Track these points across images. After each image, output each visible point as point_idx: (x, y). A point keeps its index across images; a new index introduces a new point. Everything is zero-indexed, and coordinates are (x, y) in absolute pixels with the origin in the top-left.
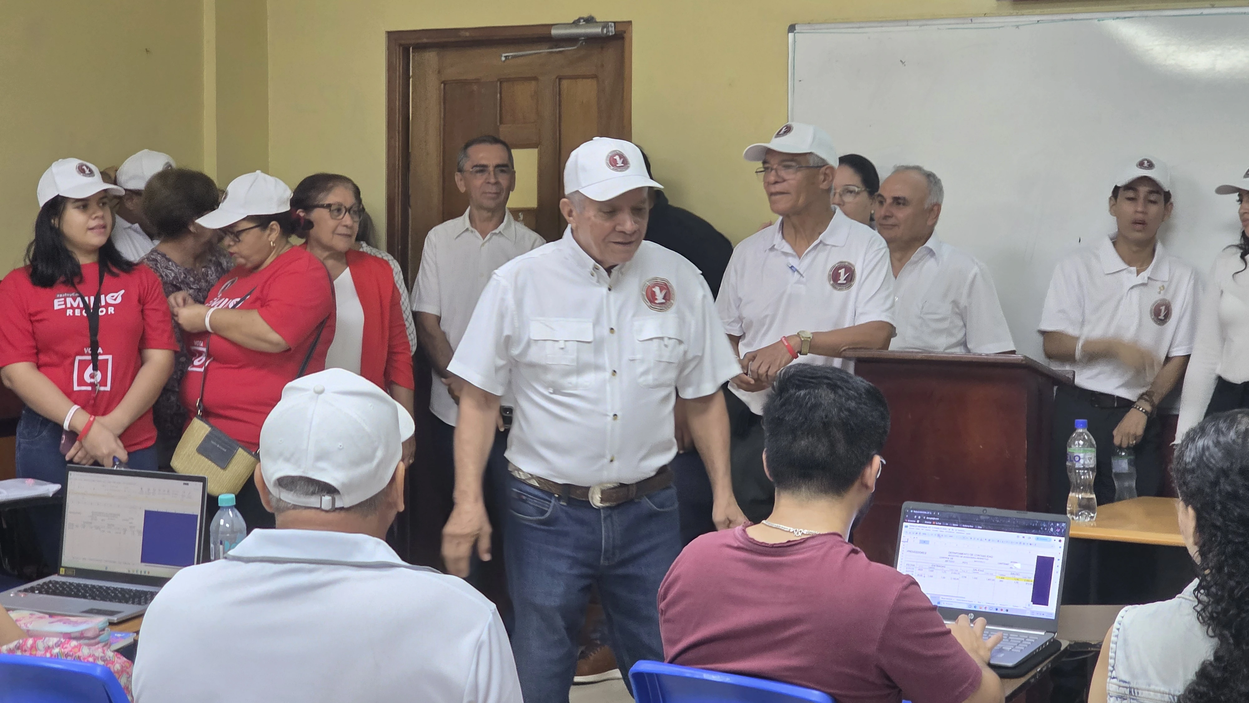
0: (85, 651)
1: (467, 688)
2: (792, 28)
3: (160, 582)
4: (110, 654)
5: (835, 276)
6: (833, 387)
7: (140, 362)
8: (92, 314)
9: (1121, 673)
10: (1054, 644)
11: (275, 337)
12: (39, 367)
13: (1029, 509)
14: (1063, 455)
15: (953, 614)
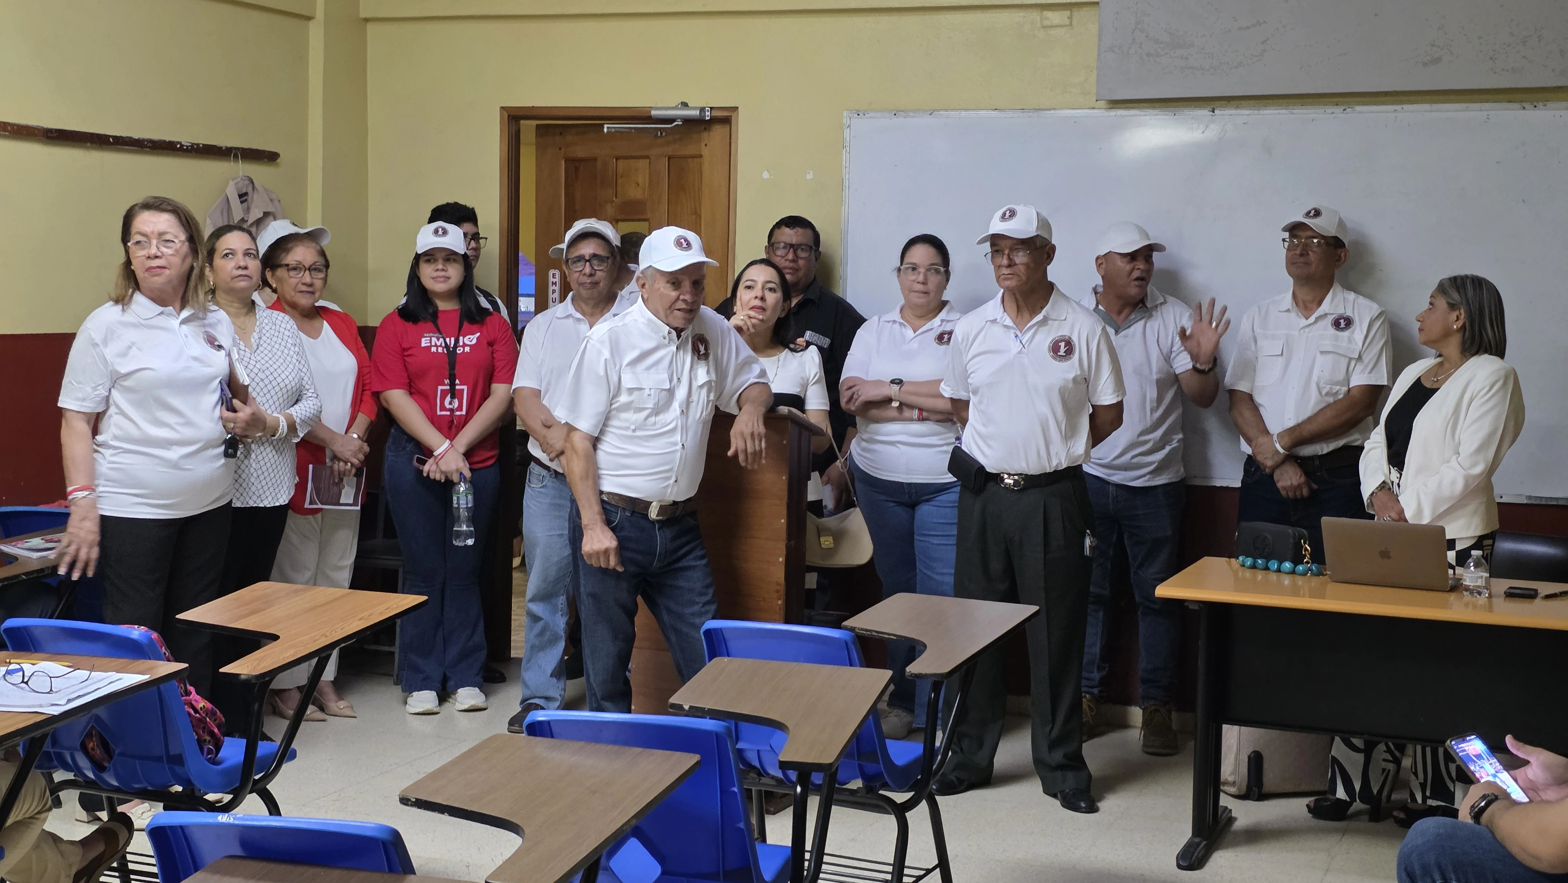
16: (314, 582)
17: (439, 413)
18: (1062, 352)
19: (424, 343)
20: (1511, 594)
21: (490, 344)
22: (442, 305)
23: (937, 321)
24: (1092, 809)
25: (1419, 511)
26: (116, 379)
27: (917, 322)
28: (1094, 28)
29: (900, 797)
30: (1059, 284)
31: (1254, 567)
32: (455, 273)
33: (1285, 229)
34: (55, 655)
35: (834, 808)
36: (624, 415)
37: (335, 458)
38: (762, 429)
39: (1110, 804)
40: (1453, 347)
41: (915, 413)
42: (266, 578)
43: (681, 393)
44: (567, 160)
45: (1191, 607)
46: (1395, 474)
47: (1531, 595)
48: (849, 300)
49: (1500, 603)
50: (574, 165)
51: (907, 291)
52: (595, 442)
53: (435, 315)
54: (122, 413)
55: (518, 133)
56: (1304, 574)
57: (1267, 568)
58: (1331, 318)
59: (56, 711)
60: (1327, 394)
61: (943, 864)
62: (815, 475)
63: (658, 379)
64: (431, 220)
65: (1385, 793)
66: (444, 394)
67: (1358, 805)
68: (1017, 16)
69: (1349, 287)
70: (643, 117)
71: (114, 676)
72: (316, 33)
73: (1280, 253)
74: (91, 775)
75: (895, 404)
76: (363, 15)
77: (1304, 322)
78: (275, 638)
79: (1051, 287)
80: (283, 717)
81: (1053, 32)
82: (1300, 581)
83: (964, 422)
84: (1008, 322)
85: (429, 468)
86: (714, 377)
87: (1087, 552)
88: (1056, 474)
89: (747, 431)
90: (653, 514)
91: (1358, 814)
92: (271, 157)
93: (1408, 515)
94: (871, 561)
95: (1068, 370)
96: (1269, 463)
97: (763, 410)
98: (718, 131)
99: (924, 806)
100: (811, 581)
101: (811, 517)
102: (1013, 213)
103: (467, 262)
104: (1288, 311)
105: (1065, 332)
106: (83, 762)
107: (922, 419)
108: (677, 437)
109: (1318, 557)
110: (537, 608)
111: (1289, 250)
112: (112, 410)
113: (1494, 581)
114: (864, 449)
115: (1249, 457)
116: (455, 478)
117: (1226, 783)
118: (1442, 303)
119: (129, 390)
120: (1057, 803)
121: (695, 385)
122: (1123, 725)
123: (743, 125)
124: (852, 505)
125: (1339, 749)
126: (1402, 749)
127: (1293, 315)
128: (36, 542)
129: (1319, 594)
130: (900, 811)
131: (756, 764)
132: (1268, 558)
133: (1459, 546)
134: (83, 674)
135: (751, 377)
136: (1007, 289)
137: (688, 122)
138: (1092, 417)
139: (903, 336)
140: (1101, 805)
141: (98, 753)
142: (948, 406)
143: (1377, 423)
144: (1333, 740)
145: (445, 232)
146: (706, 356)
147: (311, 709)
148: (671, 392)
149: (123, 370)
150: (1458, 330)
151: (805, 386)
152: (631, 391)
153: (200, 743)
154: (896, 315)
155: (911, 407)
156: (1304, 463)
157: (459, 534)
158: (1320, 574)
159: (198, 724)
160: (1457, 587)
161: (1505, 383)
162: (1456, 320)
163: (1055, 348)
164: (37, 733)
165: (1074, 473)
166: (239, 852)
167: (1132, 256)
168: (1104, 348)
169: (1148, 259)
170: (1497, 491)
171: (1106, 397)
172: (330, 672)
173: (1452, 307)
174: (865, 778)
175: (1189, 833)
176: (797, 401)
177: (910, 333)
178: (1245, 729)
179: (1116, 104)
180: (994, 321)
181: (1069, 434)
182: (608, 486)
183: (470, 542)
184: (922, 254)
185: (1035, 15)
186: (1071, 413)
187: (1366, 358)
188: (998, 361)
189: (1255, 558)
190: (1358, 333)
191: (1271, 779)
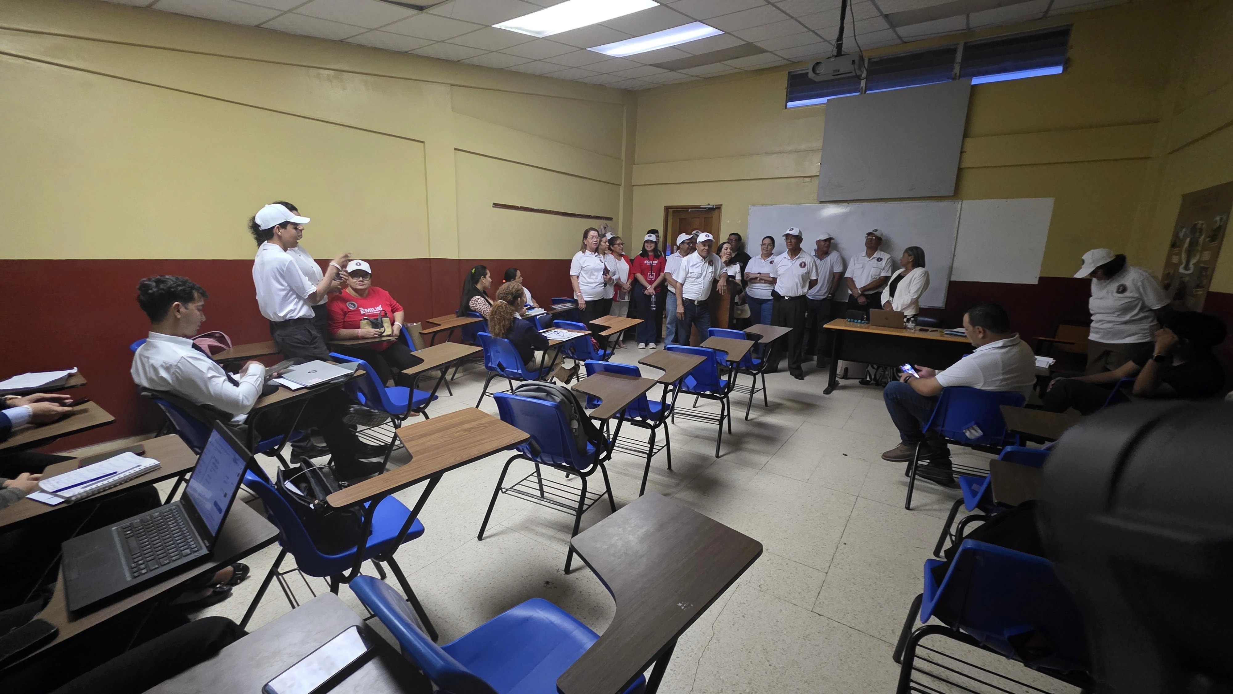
16: (619, 316)
17: (648, 279)
18: (803, 266)
19: (645, 262)
20: (921, 330)
21: (660, 263)
22: (650, 254)
23: (770, 258)
24: (802, 379)
25: (897, 308)
26: (582, 268)
27: (766, 258)
28: (817, 182)
29: (755, 372)
30: (803, 248)
31: (850, 321)
32: (653, 245)
33: (867, 234)
34: (564, 329)
35: (738, 374)
36: (689, 279)
37: (624, 289)
38: (726, 284)
39: (807, 378)
40: (910, 265)
41: (763, 281)
42: (608, 315)
43: (704, 274)
44: (680, 219)
45: (832, 330)
46: (891, 299)
47: (927, 330)
48: (748, 253)
49: (917, 332)
50: (681, 220)
51: (762, 249)
52: (682, 285)
53: (648, 256)
54: (583, 276)
55: (668, 212)
56: (864, 323)
57: (854, 322)
58: (876, 259)
59: (565, 340)
60: (874, 278)
61: (764, 388)
62: (737, 295)
63: (699, 270)
64: (647, 234)
65: (880, 379)
66: (650, 274)
67: (872, 382)
68: (797, 179)
69: (882, 250)
70: (698, 207)
71: (576, 333)
72: (622, 189)
73: (864, 240)
74: (571, 355)
75: (758, 279)
76: (633, 184)
77: (869, 259)
78: (610, 327)
79: (801, 249)
80: (611, 347)
81: (806, 183)
82: (862, 325)
83: (776, 283)
84: (789, 258)
85: (646, 292)
86: (714, 270)
87: (806, 316)
88: (799, 296)
89: (722, 285)
90: (696, 303)
91: (872, 384)
92: (610, 219)
93: (894, 309)
94: (750, 317)
95: (804, 270)
96: (857, 296)
97: (726, 279)
98: (717, 211)
99: (760, 374)
100: (735, 321)
101: (736, 306)
102: (793, 229)
103: (656, 243)
104: (865, 256)
105: (804, 261)
106: (570, 352)
107: (765, 283)
108: (702, 285)
109: (868, 319)
110: (669, 326)
111: (867, 240)
112: (580, 275)
113: (916, 327)
114: (750, 290)
115: (851, 294)
116: (652, 294)
117: (838, 375)
118: (906, 255)
119: (585, 270)
120: (794, 377)
121: (708, 272)
122: (812, 360)
123: (723, 209)
124: (746, 303)
125: (870, 368)
126: (886, 368)
127: (866, 257)
128: (560, 305)
129: (868, 328)
130: (754, 375)
131: (720, 362)
132: (854, 319)
133: (908, 317)
134: (570, 333)
135: (724, 270)
136: (790, 250)
137: (710, 209)
138: (810, 282)
139: (761, 262)
140: (805, 378)
141: (573, 350)
142: (771, 279)
143: (887, 285)
144: (868, 366)
145: (651, 236)
146: (712, 265)
147: (617, 346)
148: (701, 274)
149: (584, 266)
150: (912, 261)
151: (736, 273)
152: (691, 273)
153: (594, 350)
154: (760, 256)
155: (762, 280)
156: (866, 296)
157: (653, 307)
158: (868, 323)
159: (594, 345)
160: (906, 328)
161: (925, 275)
162: (911, 259)
163: (801, 265)
164: (561, 345)
165: (804, 297)
166: (603, 370)
167: (825, 240)
168: (814, 264)
169: (830, 242)
170: (920, 304)
171: (814, 277)
172: (621, 338)
173: (910, 255)
174: (746, 367)
175: (827, 386)
176: (734, 277)
177: (763, 261)
178: (844, 361)
179: (821, 202)
180: (785, 258)
181: (803, 287)
182: (684, 296)
183: (655, 309)
184: (767, 241)
185: (801, 179)
186: (804, 281)
187: (885, 269)
188: (786, 268)
189: (851, 319)
190: (884, 262)
191: (850, 374)
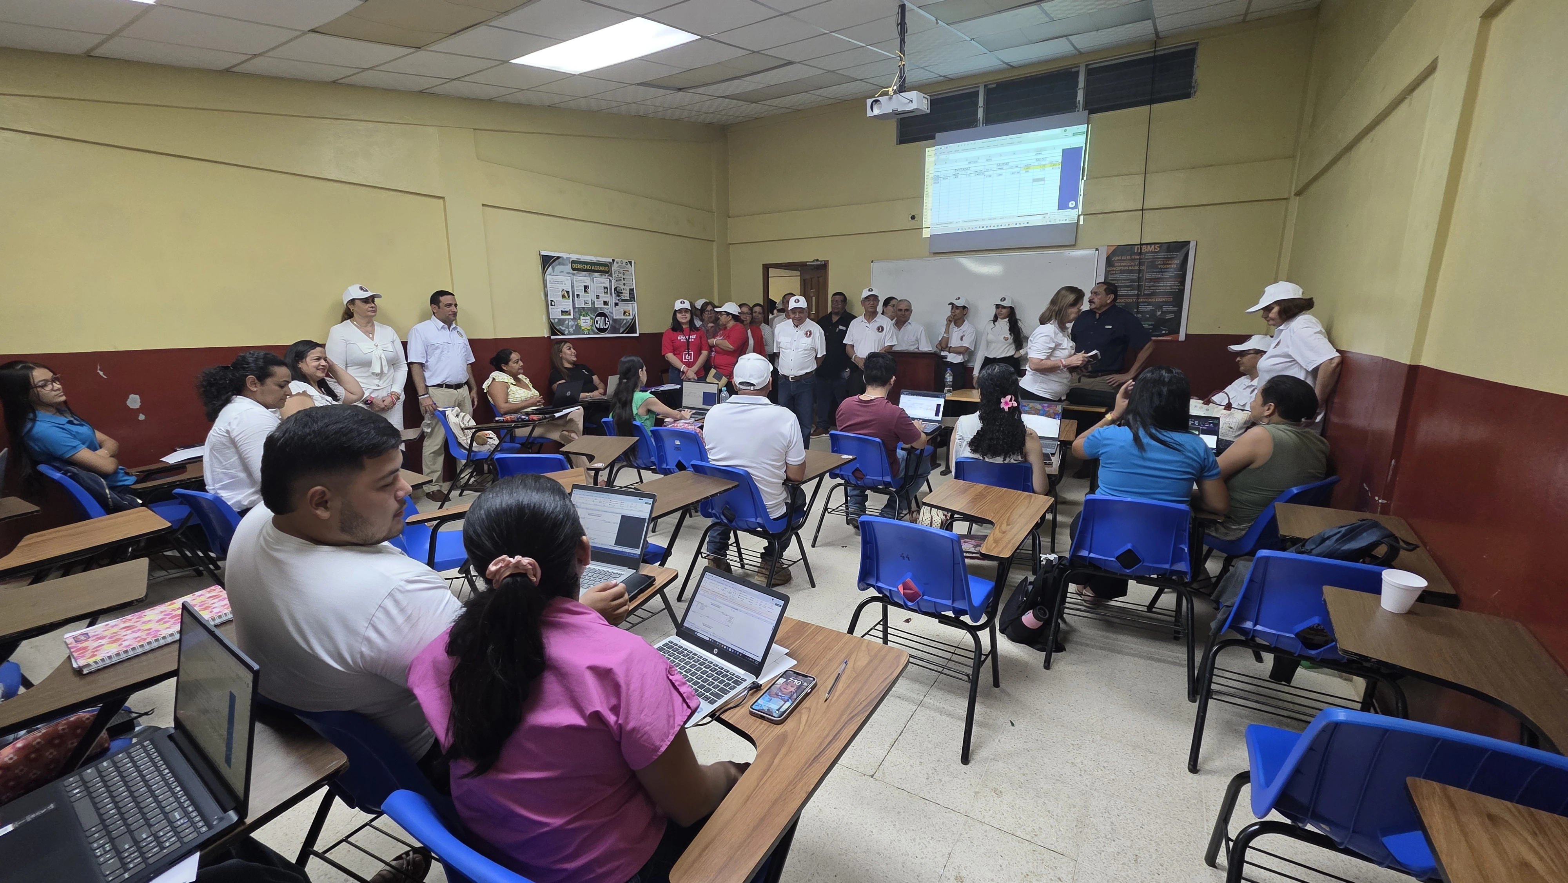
0: (690, 427)
1: (789, 436)
2: (872, 262)
3: (708, 410)
4: (696, 428)
5: (878, 329)
6: (883, 358)
7: (700, 354)
8: (688, 340)
9: (960, 433)
10: (940, 427)
11: (731, 347)
12: (674, 355)
13: (935, 391)
14: (944, 378)
15: (914, 419)
